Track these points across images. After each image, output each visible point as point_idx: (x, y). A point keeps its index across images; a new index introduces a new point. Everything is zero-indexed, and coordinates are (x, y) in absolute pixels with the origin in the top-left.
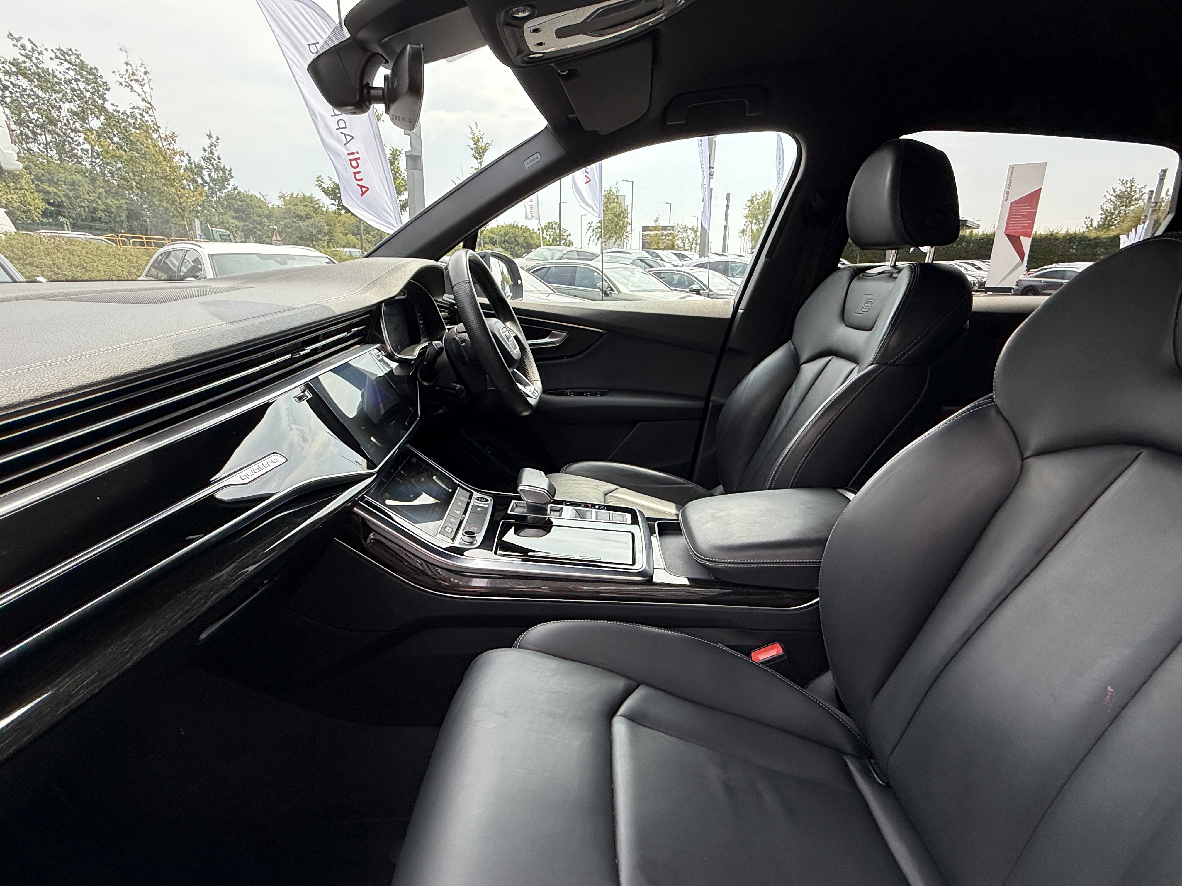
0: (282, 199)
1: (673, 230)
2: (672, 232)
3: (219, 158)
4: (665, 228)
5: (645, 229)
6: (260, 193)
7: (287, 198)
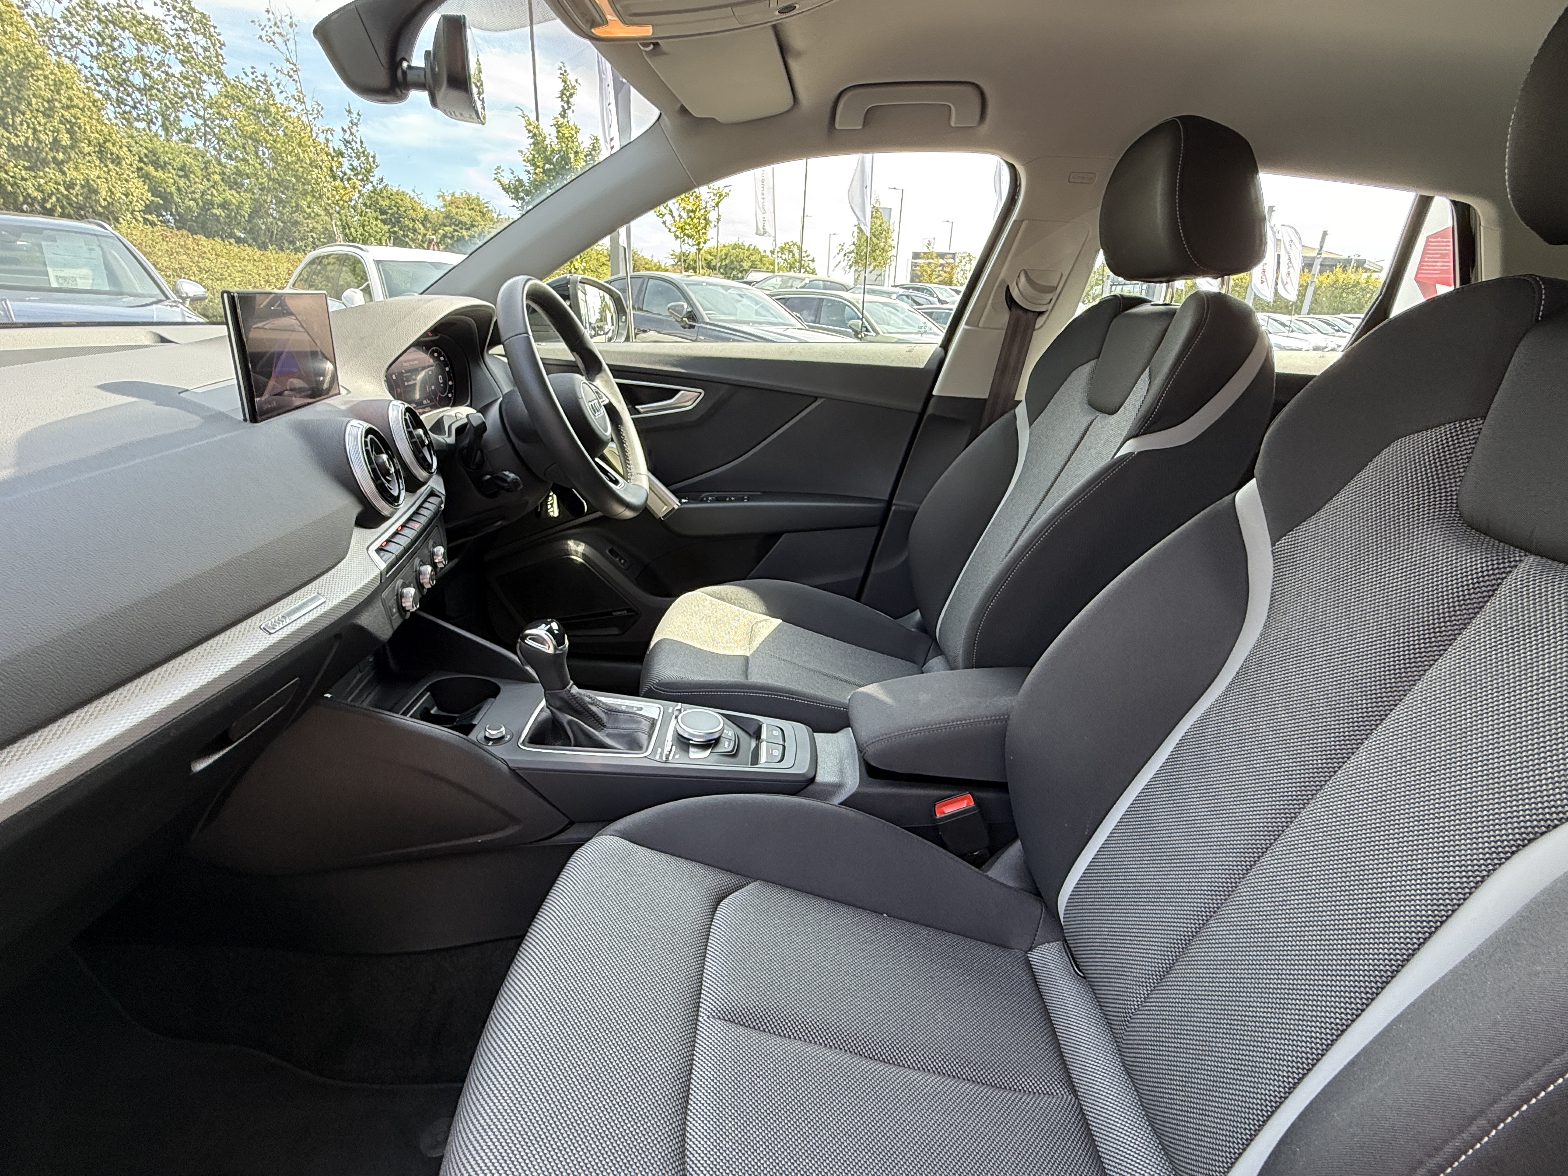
0: (441, 199)
1: (954, 258)
2: (952, 261)
3: (362, 142)
4: (942, 256)
5: (916, 256)
6: (414, 191)
7: (449, 198)
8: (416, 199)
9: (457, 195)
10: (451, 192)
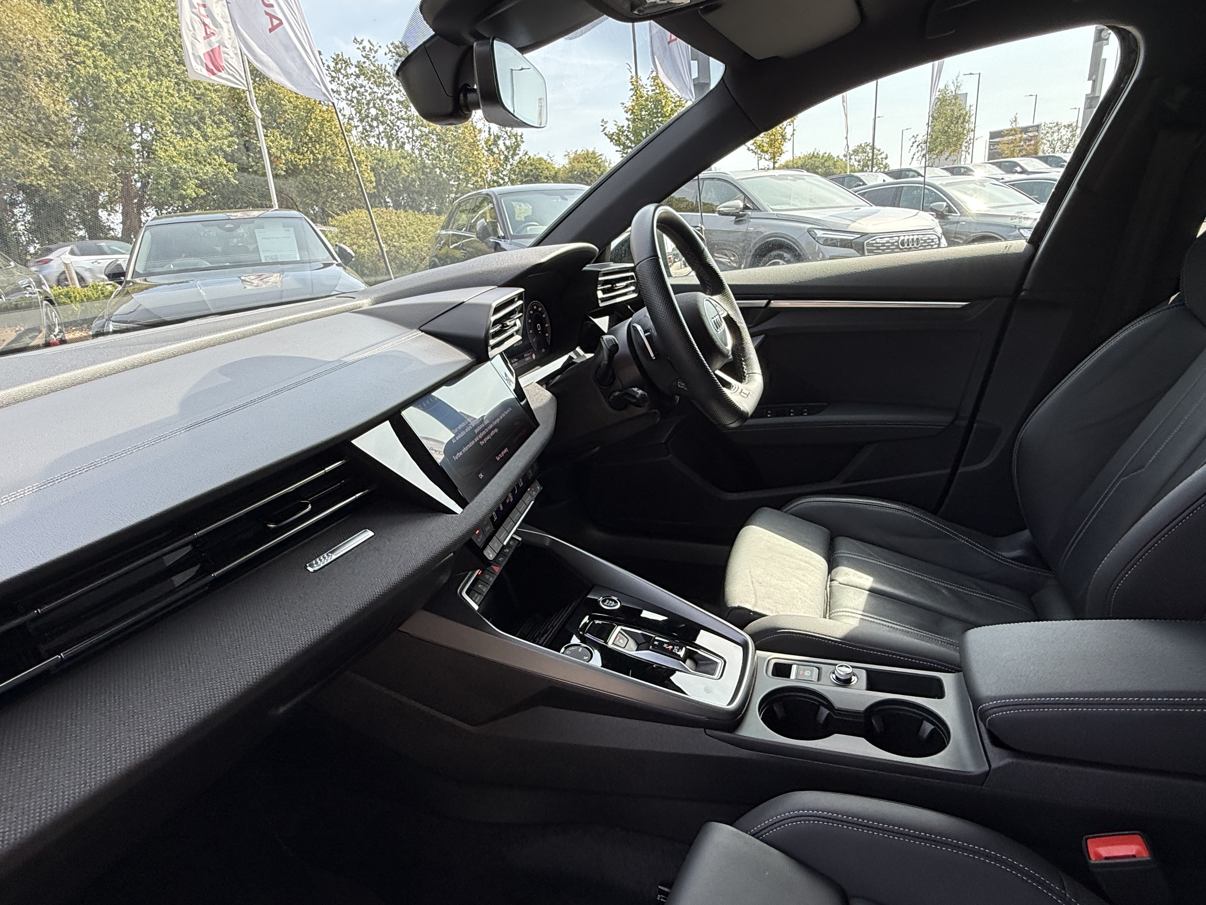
0: (567, 157)
1: (1038, 131)
2: (1036, 133)
4: (1025, 130)
5: (993, 135)
6: (548, 155)
7: (572, 156)
8: (549, 160)
9: (578, 153)
10: (574, 151)
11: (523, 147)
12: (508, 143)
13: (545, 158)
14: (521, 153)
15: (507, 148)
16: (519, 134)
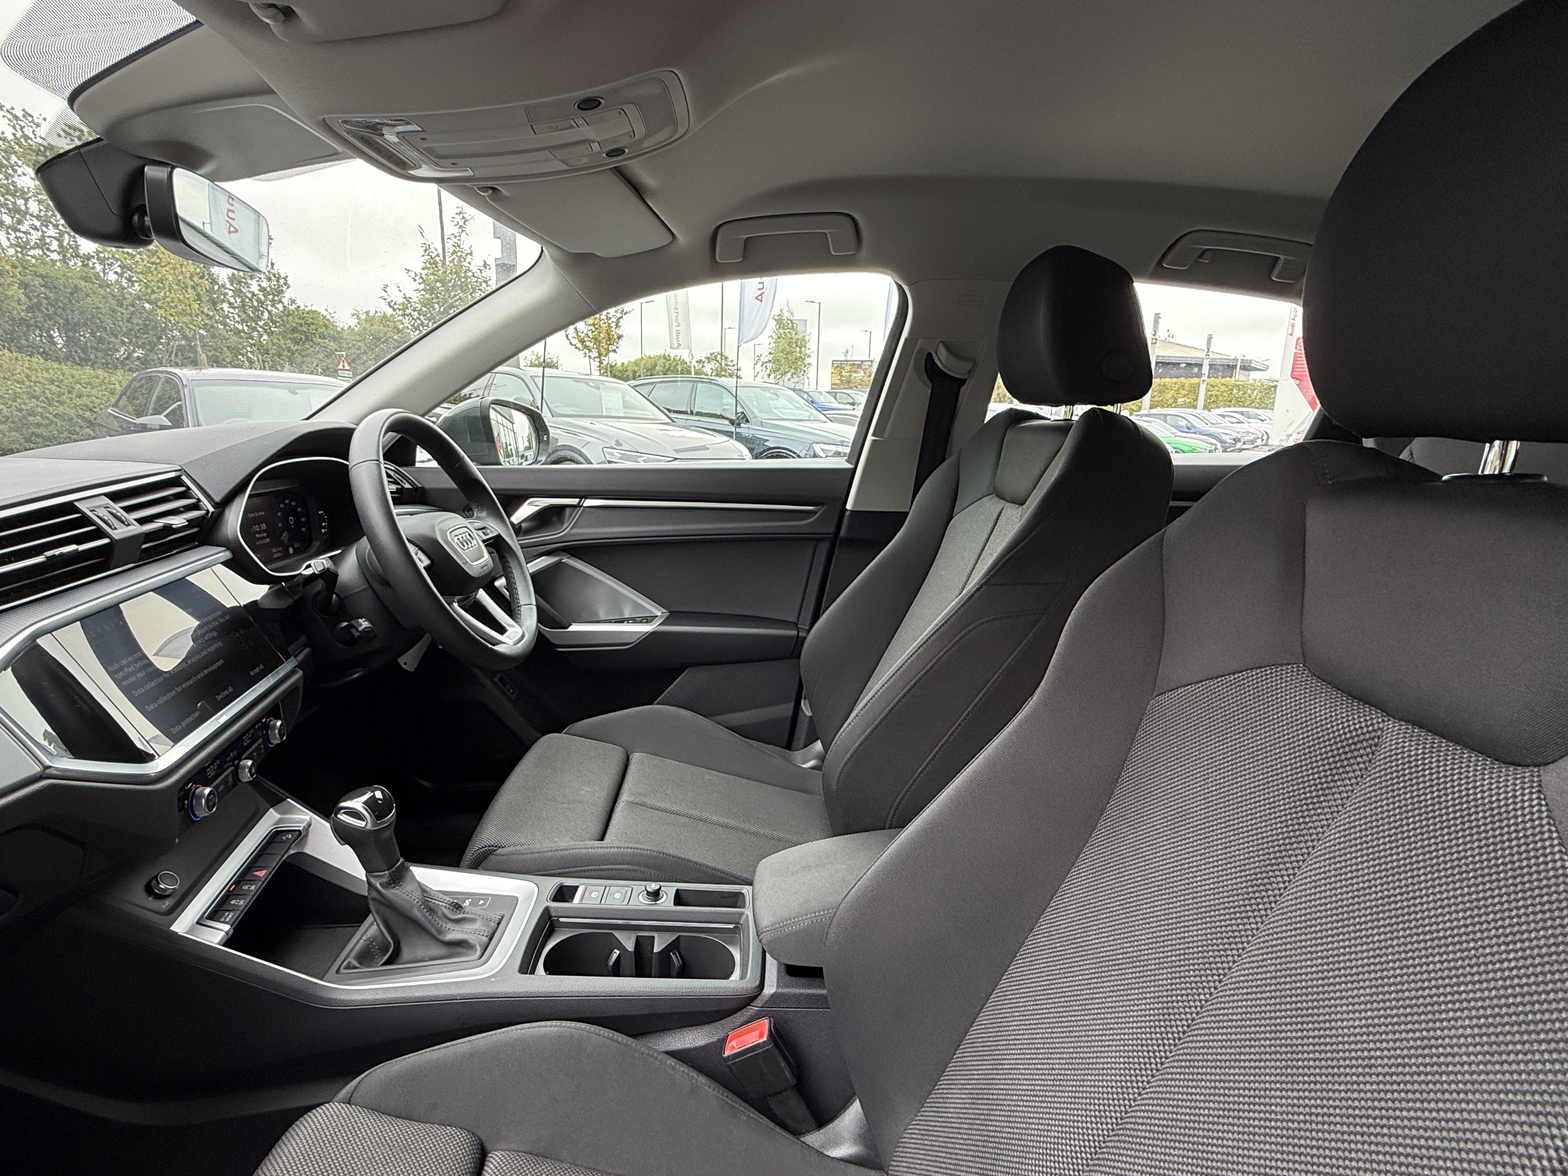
8: (328, 317)
10: (365, 310)
11: (288, 295)
12: (265, 284)
13: (325, 313)
14: (285, 301)
15: (262, 289)
16: (283, 275)
